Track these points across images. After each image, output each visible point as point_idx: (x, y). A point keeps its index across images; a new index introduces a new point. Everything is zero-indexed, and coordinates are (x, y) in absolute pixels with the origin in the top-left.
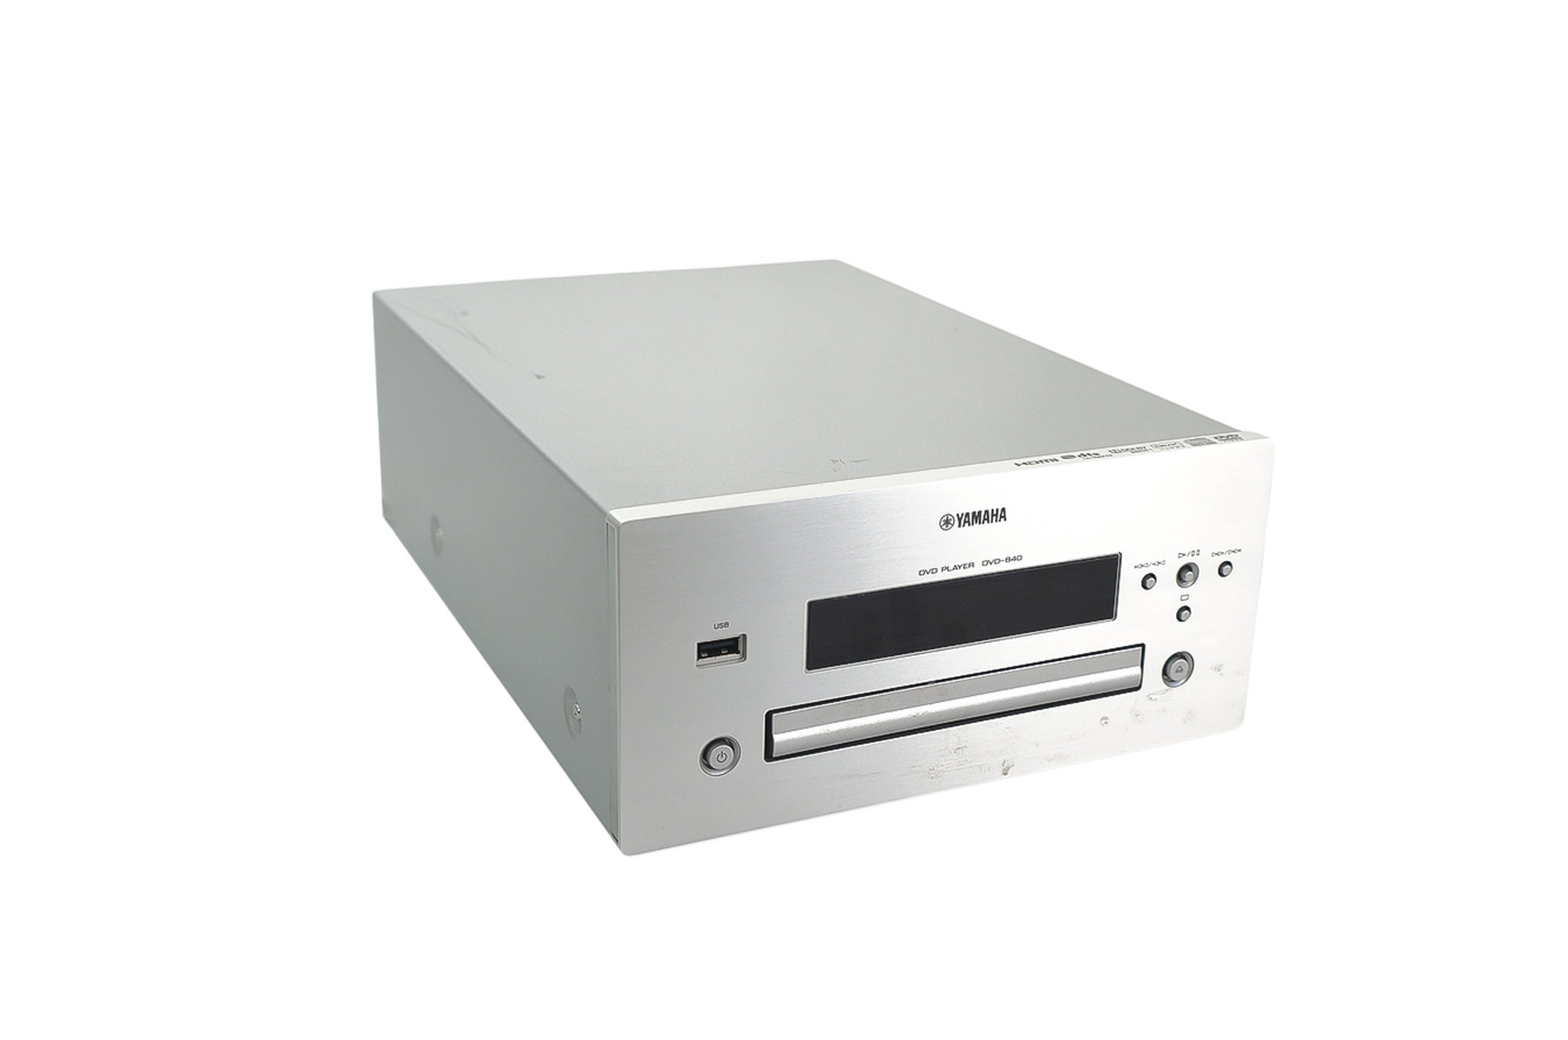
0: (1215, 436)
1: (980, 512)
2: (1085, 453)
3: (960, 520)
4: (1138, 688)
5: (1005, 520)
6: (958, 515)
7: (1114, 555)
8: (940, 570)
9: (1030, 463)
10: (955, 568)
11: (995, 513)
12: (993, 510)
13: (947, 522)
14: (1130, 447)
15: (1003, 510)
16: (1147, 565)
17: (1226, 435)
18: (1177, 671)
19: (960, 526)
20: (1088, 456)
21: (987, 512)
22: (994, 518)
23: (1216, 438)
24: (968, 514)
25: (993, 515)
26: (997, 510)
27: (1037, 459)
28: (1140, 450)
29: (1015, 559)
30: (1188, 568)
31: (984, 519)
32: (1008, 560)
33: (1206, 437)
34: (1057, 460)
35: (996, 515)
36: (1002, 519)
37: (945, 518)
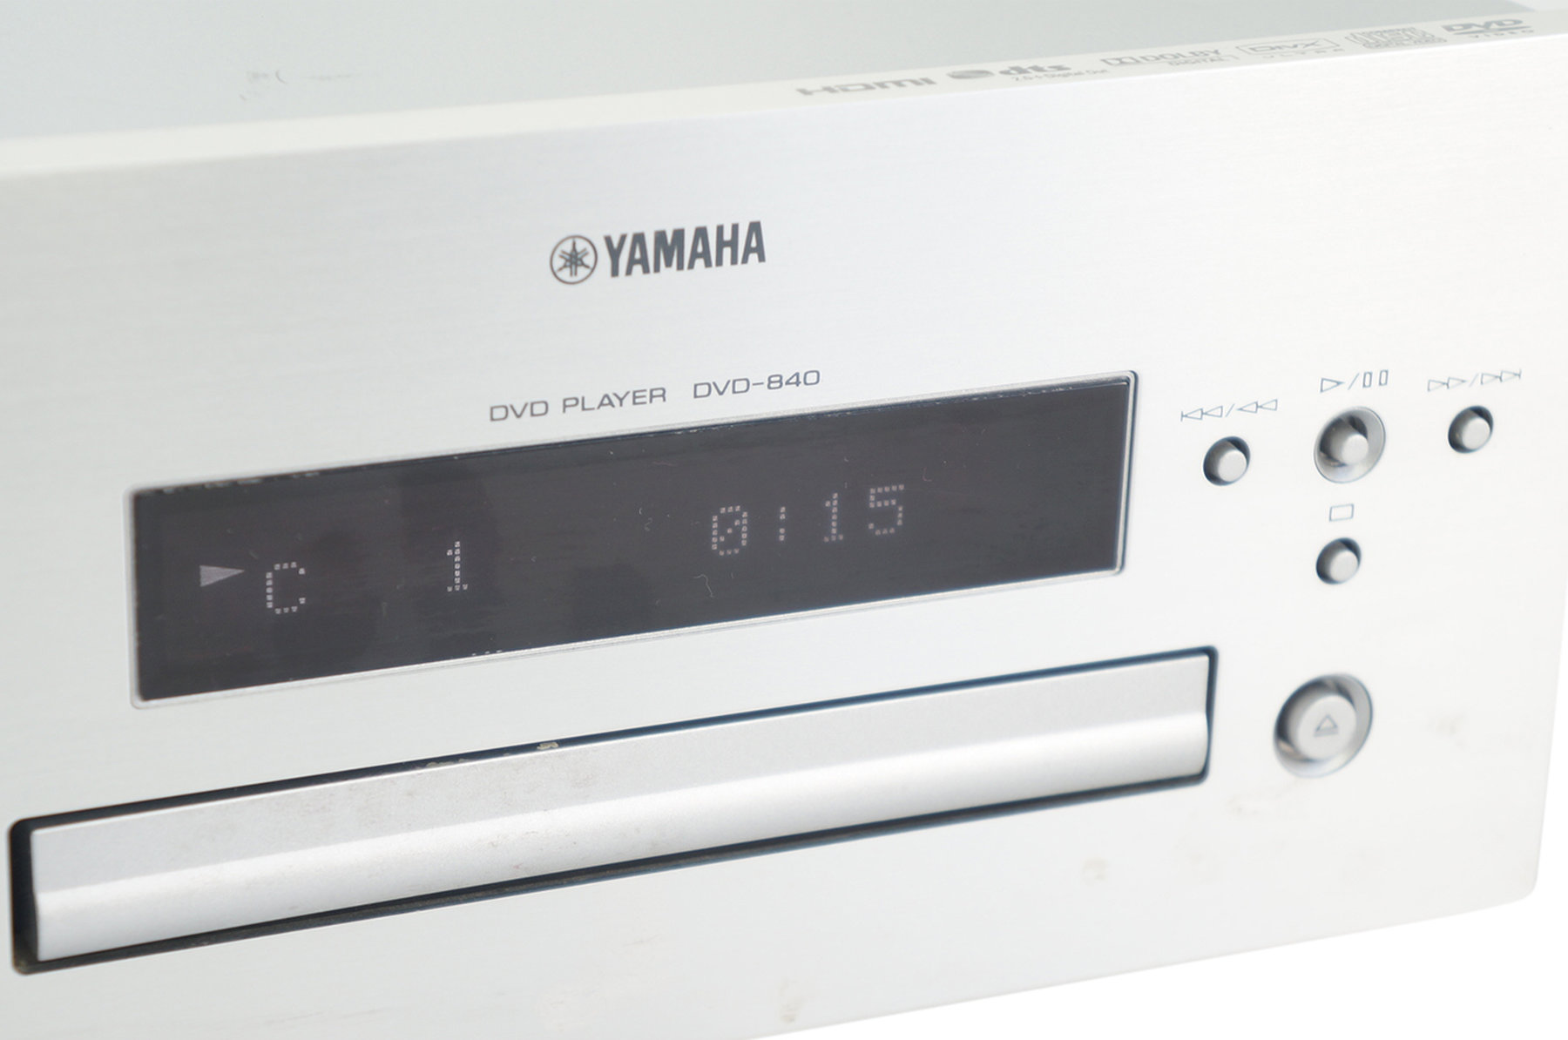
0: (1448, 22)
1: (679, 234)
2: (1024, 64)
3: (615, 254)
4: (1199, 777)
5: (762, 258)
6: (608, 240)
7: (1119, 380)
8: (555, 407)
9: (845, 89)
10: (606, 401)
11: (727, 236)
12: (720, 229)
13: (574, 260)
14: (1169, 50)
15: (755, 228)
16: (1221, 412)
17: (1481, 21)
18: (1318, 730)
19: (615, 272)
20: (1034, 73)
21: (701, 233)
22: (727, 252)
23: (1449, 29)
24: (639, 239)
25: (721, 244)
26: (735, 228)
27: (870, 78)
28: (1198, 59)
29: (797, 380)
30: (1353, 423)
31: (694, 255)
32: (775, 382)
33: (1414, 25)
34: (929, 82)
35: (733, 243)
36: (753, 257)
37: (567, 247)
